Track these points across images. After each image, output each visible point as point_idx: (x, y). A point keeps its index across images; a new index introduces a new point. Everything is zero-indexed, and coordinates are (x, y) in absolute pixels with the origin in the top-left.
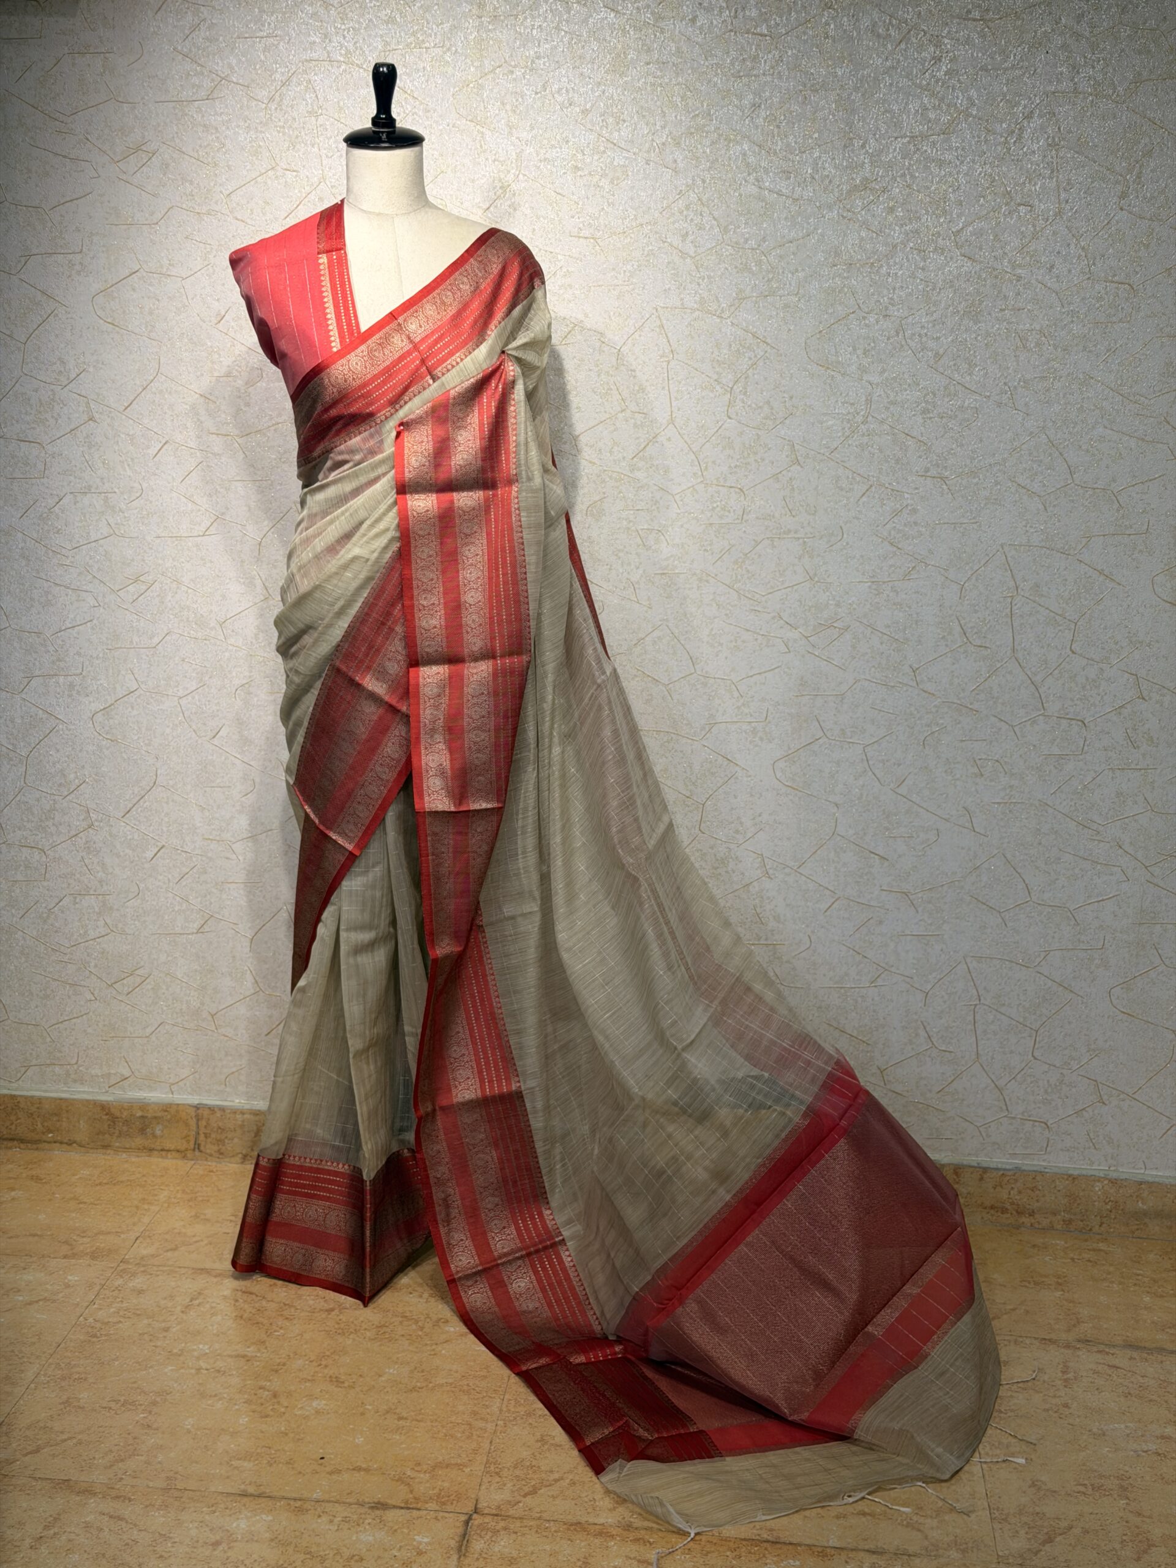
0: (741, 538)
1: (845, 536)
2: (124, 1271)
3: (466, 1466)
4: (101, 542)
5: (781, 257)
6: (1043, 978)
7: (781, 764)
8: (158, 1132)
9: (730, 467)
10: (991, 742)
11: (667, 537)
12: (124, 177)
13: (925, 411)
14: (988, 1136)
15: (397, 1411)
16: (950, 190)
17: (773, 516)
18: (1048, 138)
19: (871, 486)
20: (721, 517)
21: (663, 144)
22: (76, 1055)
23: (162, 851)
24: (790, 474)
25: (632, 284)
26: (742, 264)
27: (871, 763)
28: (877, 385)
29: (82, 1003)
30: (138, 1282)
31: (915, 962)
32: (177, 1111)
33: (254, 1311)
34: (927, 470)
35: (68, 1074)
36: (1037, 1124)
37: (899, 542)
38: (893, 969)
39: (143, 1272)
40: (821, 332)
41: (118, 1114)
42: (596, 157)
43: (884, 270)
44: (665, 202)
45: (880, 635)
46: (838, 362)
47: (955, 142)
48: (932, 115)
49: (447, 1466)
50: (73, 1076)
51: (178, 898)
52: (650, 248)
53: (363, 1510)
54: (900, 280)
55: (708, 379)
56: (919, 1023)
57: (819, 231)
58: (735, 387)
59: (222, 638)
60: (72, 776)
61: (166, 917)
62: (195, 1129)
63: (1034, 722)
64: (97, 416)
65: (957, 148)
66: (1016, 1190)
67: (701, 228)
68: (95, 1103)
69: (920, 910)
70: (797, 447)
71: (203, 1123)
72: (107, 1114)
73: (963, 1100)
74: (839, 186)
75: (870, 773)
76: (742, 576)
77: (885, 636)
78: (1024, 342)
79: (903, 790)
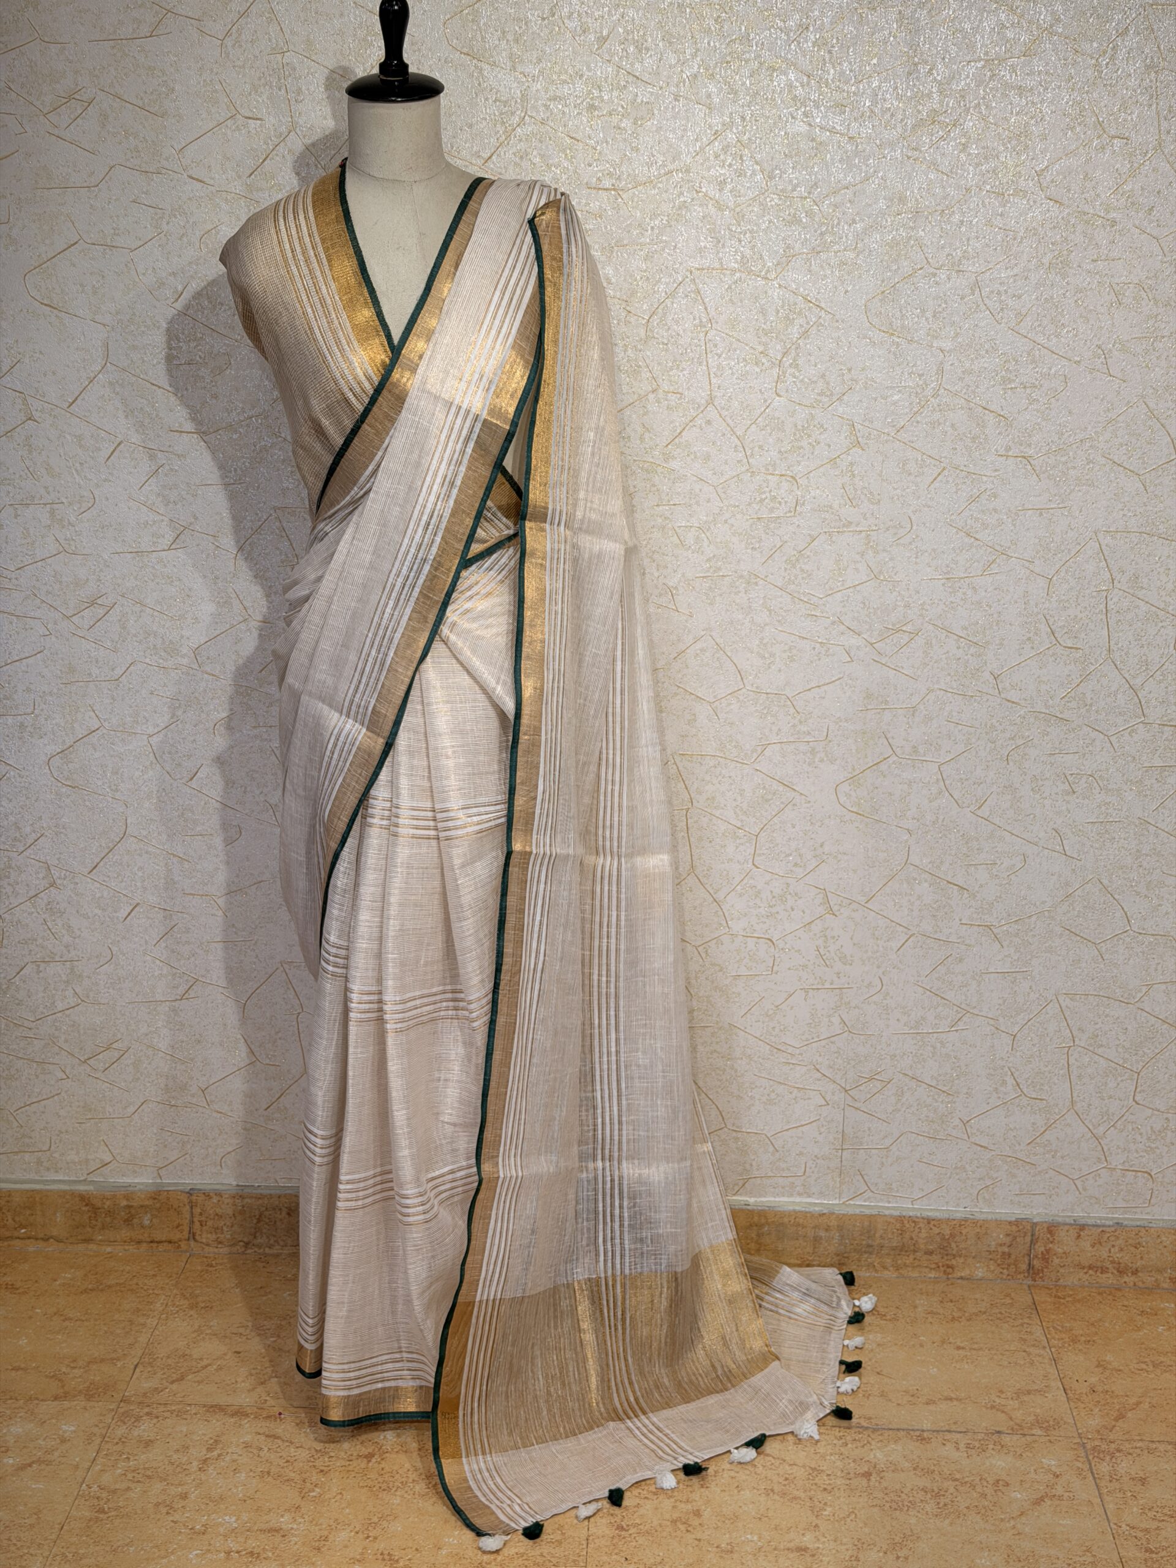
0: (794, 533)
1: (914, 528)
2: (126, 1414)
4: (49, 561)
5: (835, 206)
6: (1146, 1014)
7: (845, 787)
8: (147, 1222)
9: (780, 452)
10: (1084, 755)
11: (708, 534)
12: (56, 132)
13: (1005, 381)
14: (1085, 1190)
16: (1032, 122)
17: (831, 507)
18: (1146, 57)
19: (944, 469)
20: (772, 510)
21: (695, 75)
22: (48, 1140)
23: (137, 909)
24: (850, 458)
25: (661, 241)
26: (789, 215)
27: (947, 782)
28: (949, 351)
29: (52, 1082)
30: (145, 1429)
31: (1001, 1001)
32: (168, 1199)
33: (282, 1462)
34: (1008, 449)
35: (39, 1162)
36: (1139, 1174)
37: (977, 532)
38: (976, 1011)
40: (883, 292)
41: (99, 1205)
42: (615, 93)
43: (957, 217)
44: (698, 144)
45: (956, 637)
46: (903, 327)
47: (1038, 65)
48: (1010, 34)
50: (44, 1164)
51: (158, 962)
52: (682, 199)
54: (975, 229)
55: (752, 351)
56: (1006, 1069)
57: (879, 175)
58: (785, 359)
59: (195, 666)
60: (28, 829)
61: (145, 983)
62: (188, 1216)
63: (1133, 731)
64: (36, 415)
65: (1040, 72)
66: (1117, 1249)
67: (741, 173)
68: (73, 1194)
69: (1005, 944)
70: (858, 427)
71: (197, 1211)
72: (87, 1205)
73: (1056, 1151)
74: (902, 120)
75: (947, 794)
76: (796, 577)
77: (962, 640)
78: (1120, 297)
79: (985, 811)
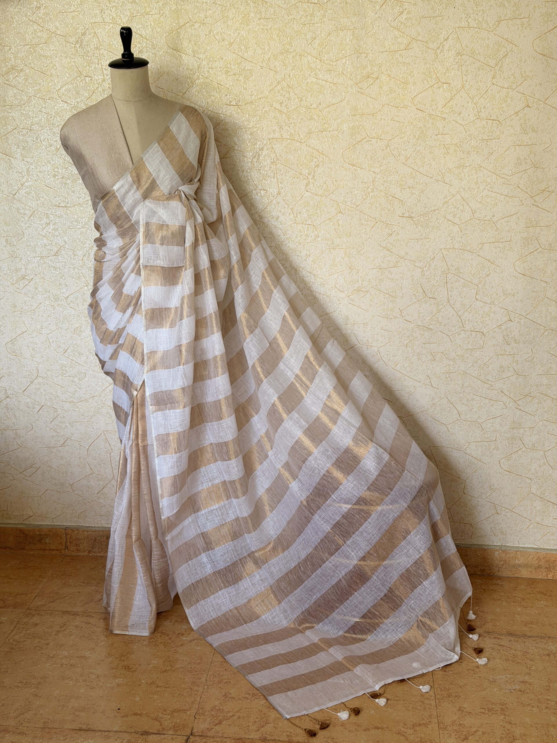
1: (365, 247)
3: (187, 711)
4: (5, 261)
5: (328, 112)
6: (467, 456)
8: (47, 541)
9: (308, 215)
10: (439, 344)
12: (7, 83)
13: (401, 185)
15: (157, 683)
18: (456, 49)
19: (377, 222)
21: (269, 58)
22: (6, 506)
23: (43, 408)
26: (310, 116)
27: (382, 355)
28: (378, 173)
29: (8, 481)
32: (56, 531)
33: (90, 633)
34: (403, 214)
36: (466, 525)
37: (391, 249)
39: (38, 614)
41: (28, 534)
42: (237, 66)
43: (379, 117)
44: (271, 87)
45: (383, 293)
46: (359, 163)
47: (411, 53)
48: (399, 40)
49: (179, 711)
50: (5, 516)
51: (52, 430)
53: (137, 736)
54: (387, 122)
57: (347, 99)
58: (309, 176)
59: (66, 305)
61: (46, 439)
62: (65, 539)
63: (459, 333)
65: (412, 56)
68: (17, 529)
71: (69, 537)
72: (22, 534)
74: (355, 76)
75: (381, 360)
77: (386, 295)
79: (397, 368)
